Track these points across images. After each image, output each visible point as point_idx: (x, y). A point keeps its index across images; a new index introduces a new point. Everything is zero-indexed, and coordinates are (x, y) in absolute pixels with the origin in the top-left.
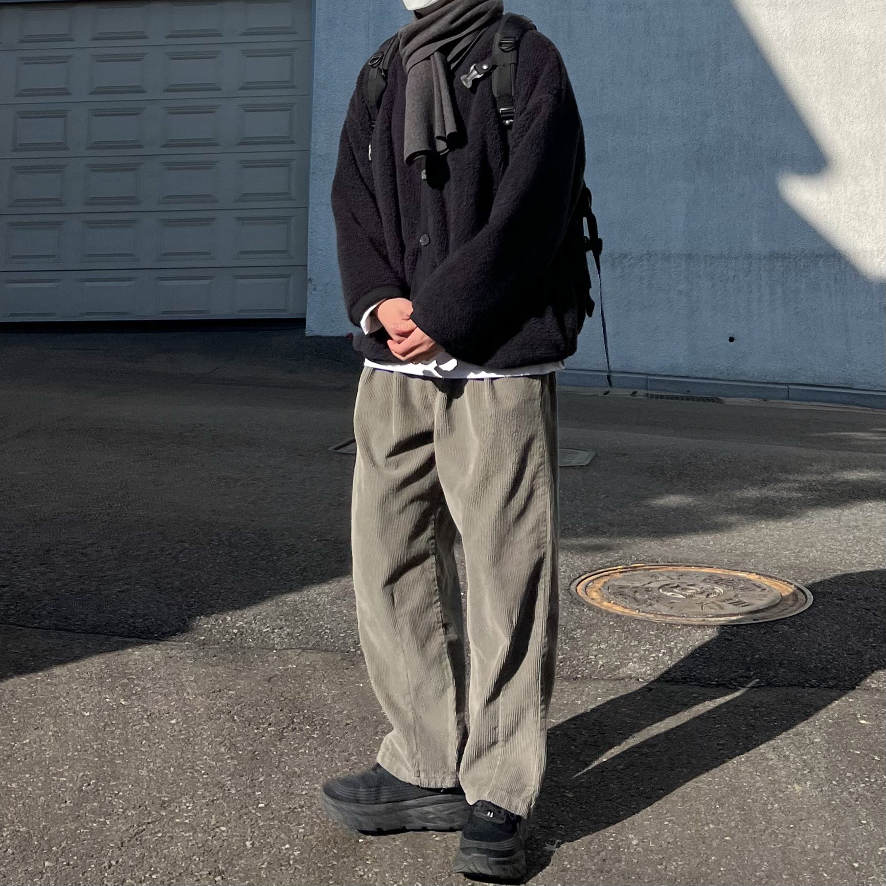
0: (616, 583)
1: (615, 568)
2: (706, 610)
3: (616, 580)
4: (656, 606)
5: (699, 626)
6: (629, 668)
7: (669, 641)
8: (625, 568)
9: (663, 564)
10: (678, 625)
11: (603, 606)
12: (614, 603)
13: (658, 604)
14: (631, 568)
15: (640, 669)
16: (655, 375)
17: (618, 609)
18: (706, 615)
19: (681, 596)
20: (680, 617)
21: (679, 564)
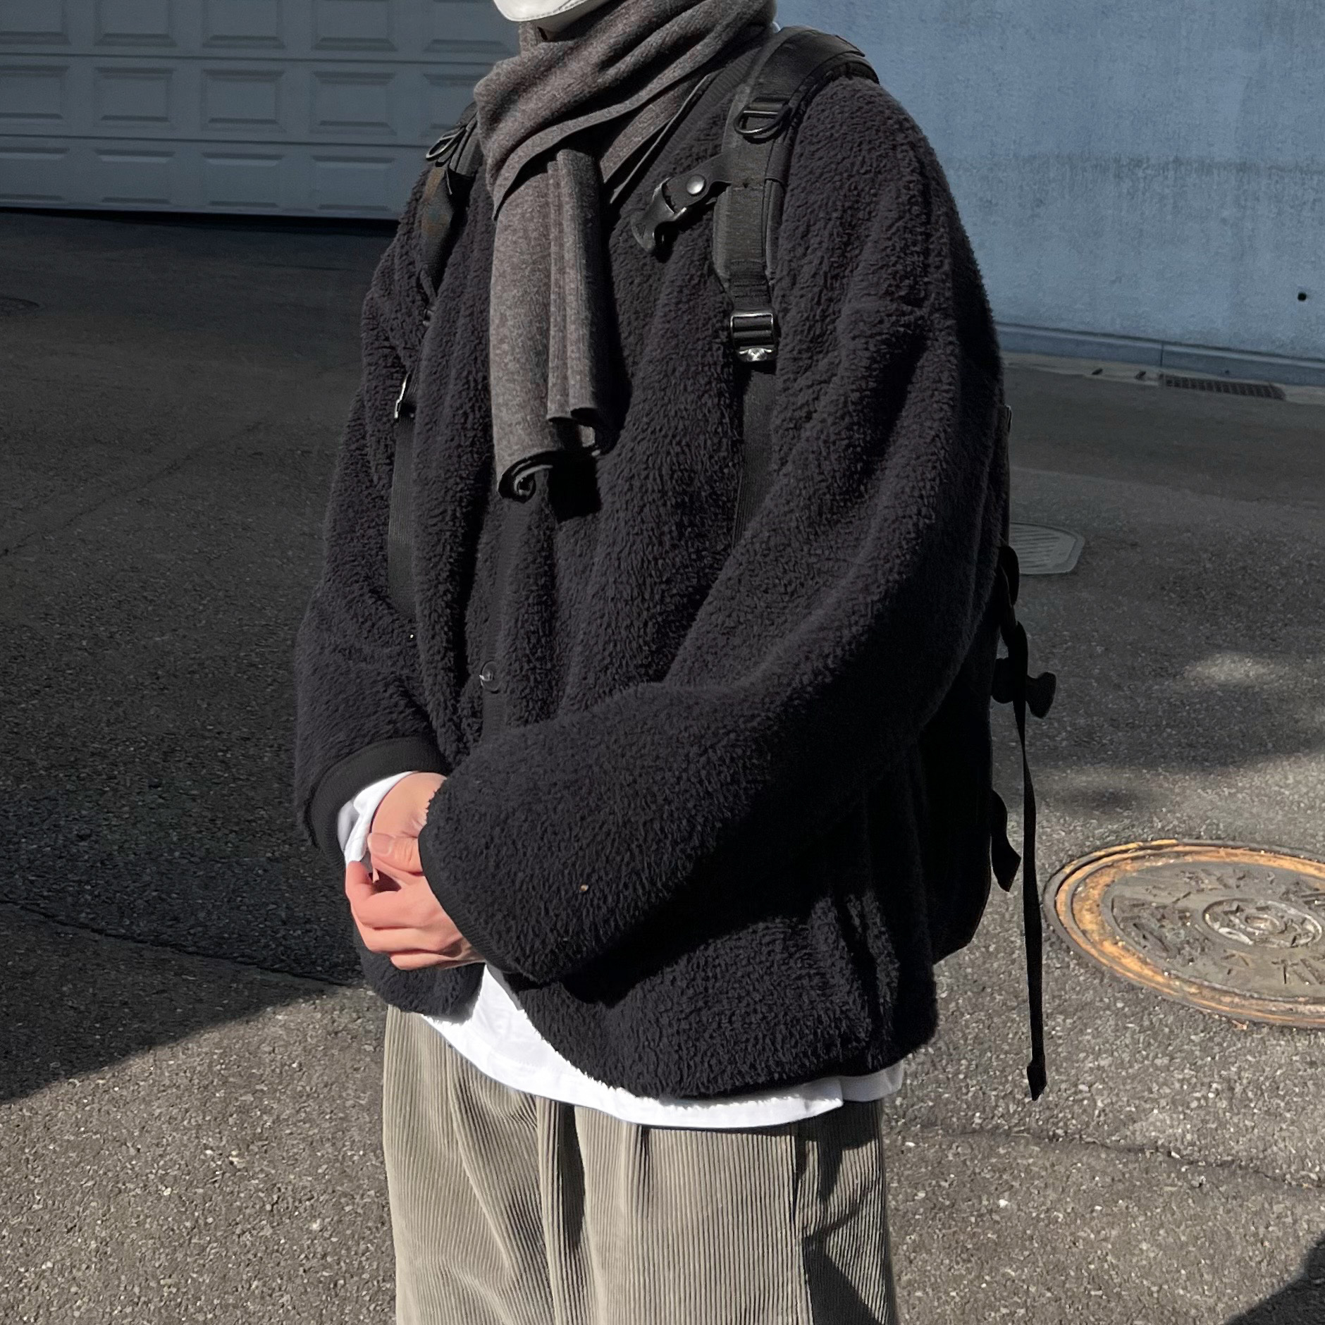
0: (1128, 893)
1: (1123, 847)
2: (1294, 984)
3: (1126, 882)
4: (1199, 964)
5: (1284, 1029)
6: (1153, 1124)
7: (1225, 1064)
8: (1141, 849)
9: (1209, 842)
10: (1243, 1023)
11: (1102, 953)
12: (1124, 948)
13: (1205, 959)
14: (1151, 848)
15: (1172, 1127)
16: (1175, 344)
17: (1132, 966)
18: (1292, 998)
19: (1246, 939)
20: (1244, 997)
21: (1240, 843)
